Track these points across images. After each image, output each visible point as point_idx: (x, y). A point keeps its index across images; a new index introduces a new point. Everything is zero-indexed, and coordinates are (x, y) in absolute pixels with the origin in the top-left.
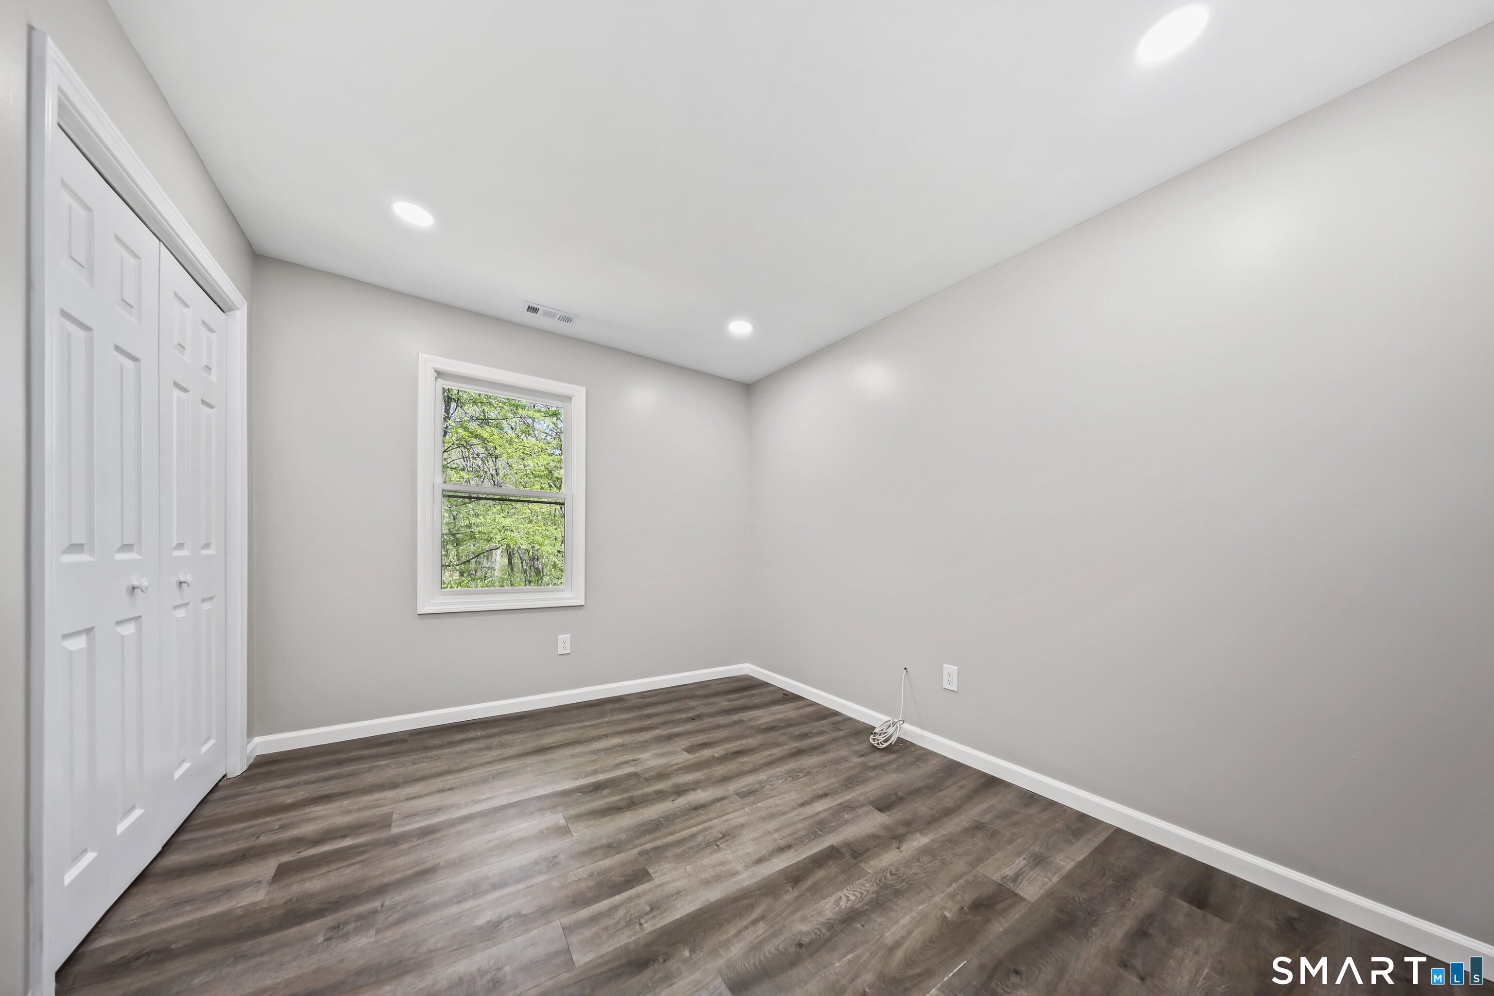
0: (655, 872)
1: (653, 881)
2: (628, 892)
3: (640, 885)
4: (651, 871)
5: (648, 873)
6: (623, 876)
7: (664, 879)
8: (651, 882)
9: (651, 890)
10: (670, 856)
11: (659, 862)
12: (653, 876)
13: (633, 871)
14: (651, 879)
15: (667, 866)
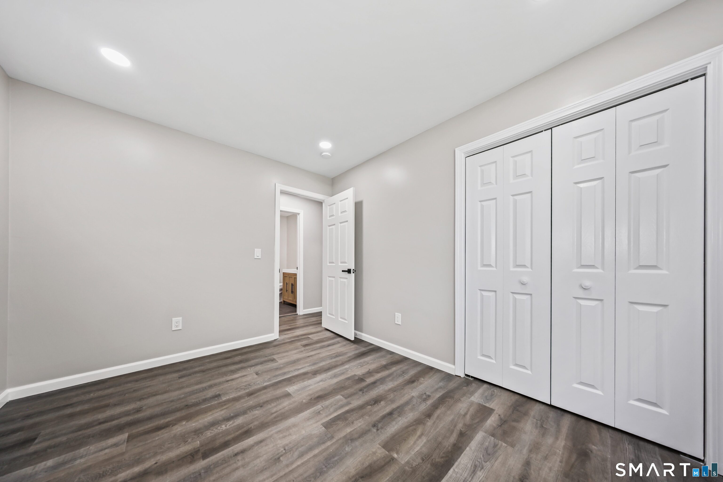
0: (321, 428)
1: (321, 423)
2: (332, 418)
3: (327, 421)
4: (324, 428)
5: (325, 427)
6: (337, 424)
7: (315, 425)
8: (322, 423)
9: (321, 419)
10: (315, 438)
11: (320, 434)
12: (322, 426)
13: (332, 427)
14: (322, 424)
15: (316, 432)
